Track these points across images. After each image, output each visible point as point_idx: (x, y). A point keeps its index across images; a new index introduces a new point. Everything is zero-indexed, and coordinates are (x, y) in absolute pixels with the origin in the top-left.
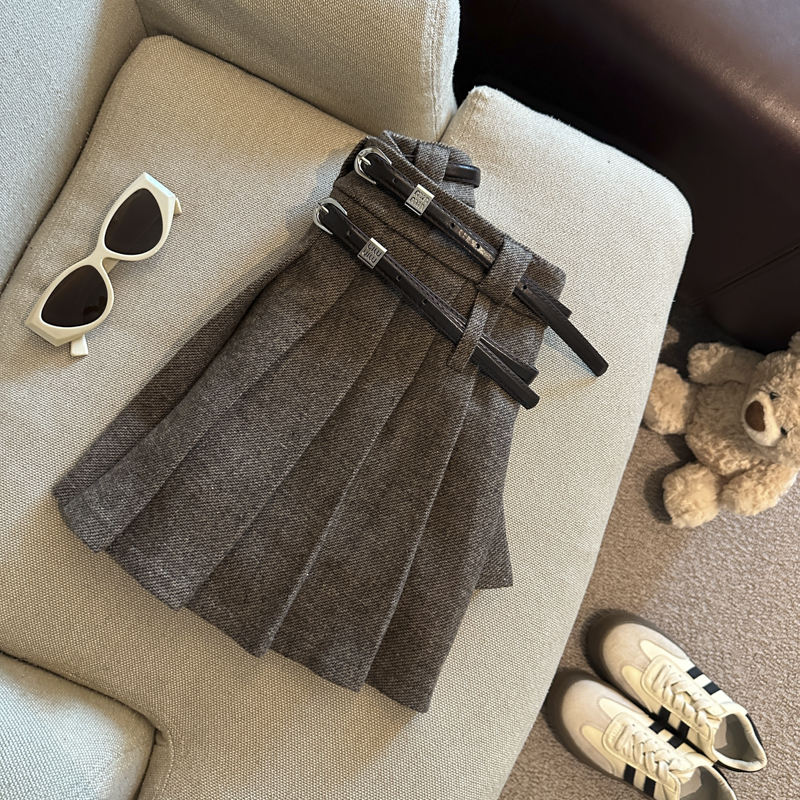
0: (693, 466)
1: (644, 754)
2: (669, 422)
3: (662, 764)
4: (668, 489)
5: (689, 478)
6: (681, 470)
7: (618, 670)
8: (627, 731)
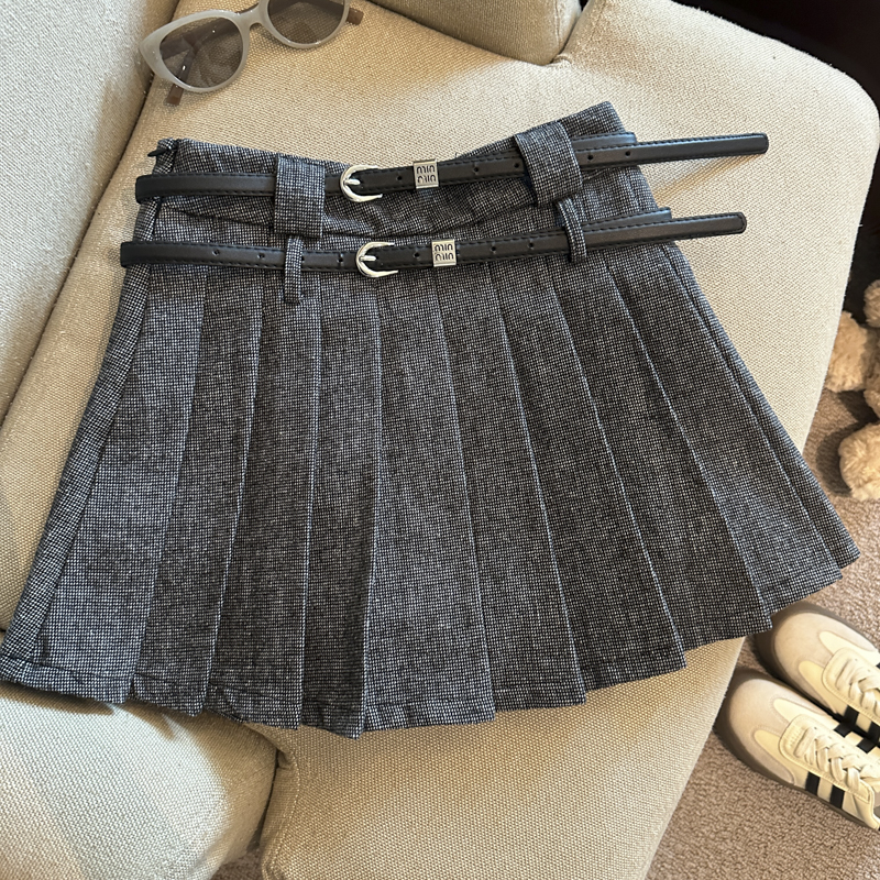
0: (875, 427)
1: (830, 760)
2: (844, 376)
3: (852, 772)
4: (847, 455)
5: (872, 441)
6: (860, 433)
7: (794, 666)
8: (808, 735)
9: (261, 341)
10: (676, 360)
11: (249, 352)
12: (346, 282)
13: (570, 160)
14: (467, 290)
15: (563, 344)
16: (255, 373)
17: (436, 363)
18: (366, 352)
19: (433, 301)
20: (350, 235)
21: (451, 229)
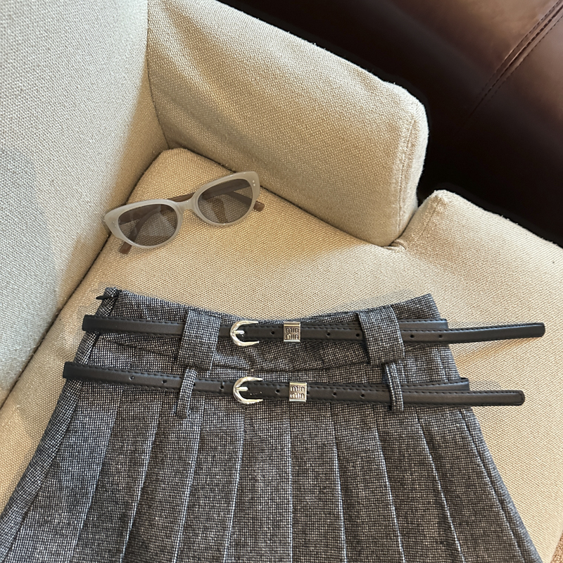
9: (154, 443)
10: (464, 497)
11: (143, 452)
12: (223, 403)
13: (397, 339)
14: (312, 419)
15: (379, 477)
16: (145, 469)
17: (282, 476)
18: (230, 460)
19: (286, 424)
20: (232, 368)
21: (306, 370)
